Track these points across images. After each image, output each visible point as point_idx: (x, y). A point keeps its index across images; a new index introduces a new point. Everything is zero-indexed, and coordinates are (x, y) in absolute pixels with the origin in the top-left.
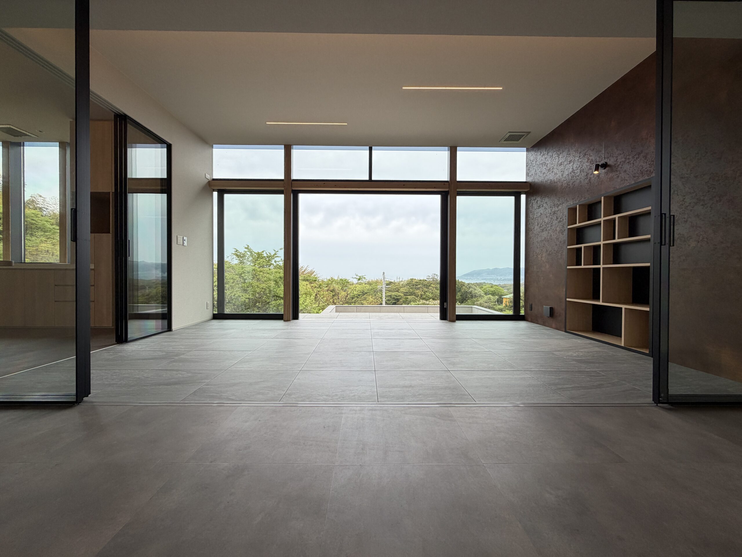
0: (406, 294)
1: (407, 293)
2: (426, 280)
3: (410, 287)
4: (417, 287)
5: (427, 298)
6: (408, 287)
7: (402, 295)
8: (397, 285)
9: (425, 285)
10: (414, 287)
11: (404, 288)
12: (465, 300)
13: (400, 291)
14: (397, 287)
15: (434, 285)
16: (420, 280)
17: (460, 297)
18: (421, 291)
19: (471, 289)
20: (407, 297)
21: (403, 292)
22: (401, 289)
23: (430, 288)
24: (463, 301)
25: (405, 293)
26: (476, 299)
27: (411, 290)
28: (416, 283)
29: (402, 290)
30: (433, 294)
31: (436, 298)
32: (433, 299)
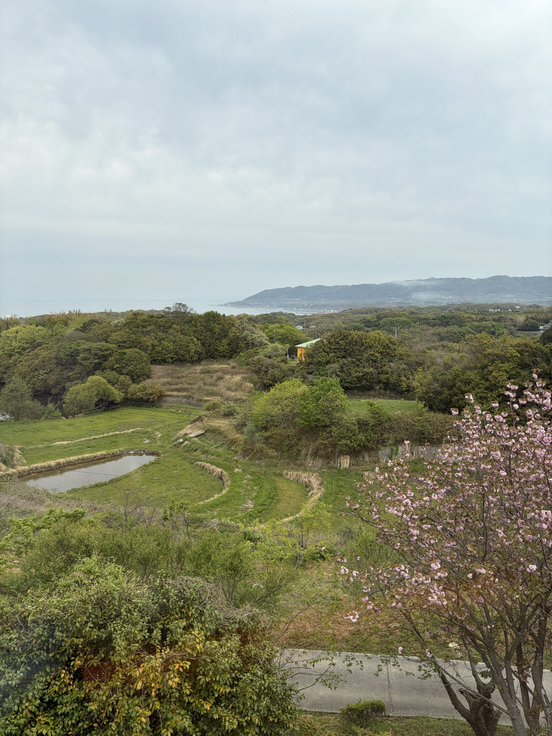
0: (121, 345)
1: (125, 342)
3: (131, 329)
4: (145, 329)
5: (164, 351)
6: (127, 330)
7: (113, 346)
8: (106, 327)
9: (160, 326)
10: (139, 330)
11: (120, 333)
12: (236, 352)
13: (110, 340)
14: (103, 330)
15: (179, 327)
17: (227, 347)
18: (153, 338)
19: (246, 332)
20: (123, 351)
21: (116, 340)
22: (114, 334)
23: (170, 331)
24: (233, 354)
25: (121, 342)
26: (255, 349)
27: (132, 336)
28: (144, 322)
29: (114, 336)
30: (176, 344)
31: (182, 352)
32: (176, 353)
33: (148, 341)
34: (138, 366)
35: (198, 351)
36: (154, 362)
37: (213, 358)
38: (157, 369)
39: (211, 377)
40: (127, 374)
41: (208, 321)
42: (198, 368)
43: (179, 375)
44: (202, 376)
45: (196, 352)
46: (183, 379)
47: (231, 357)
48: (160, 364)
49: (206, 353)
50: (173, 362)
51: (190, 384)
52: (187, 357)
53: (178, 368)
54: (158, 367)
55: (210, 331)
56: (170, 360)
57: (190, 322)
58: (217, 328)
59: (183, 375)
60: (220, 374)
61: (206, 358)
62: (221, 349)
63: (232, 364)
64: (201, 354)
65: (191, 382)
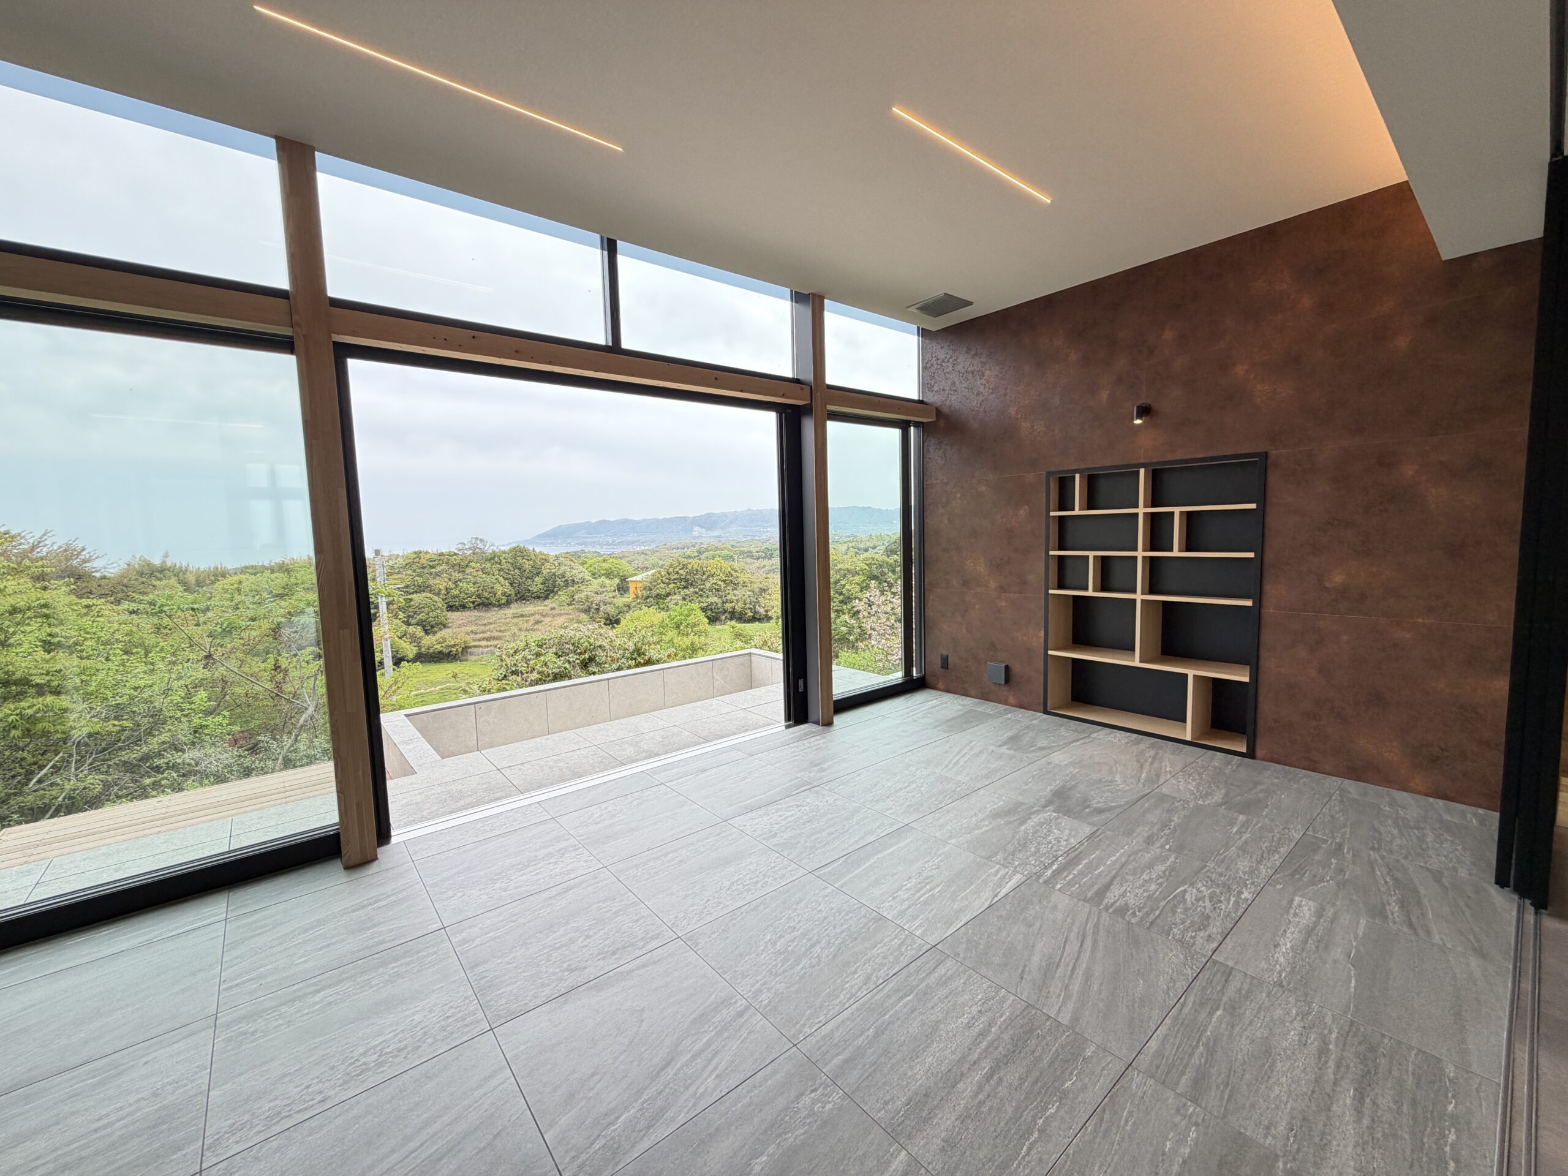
2: (455, 554)
3: (414, 571)
4: (434, 570)
5: (462, 595)
6: (410, 572)
9: (455, 565)
10: (426, 571)
11: (400, 576)
12: (553, 591)
15: (478, 565)
16: (441, 554)
17: (542, 586)
18: (446, 580)
19: (563, 568)
20: (409, 597)
23: (468, 571)
24: (548, 594)
26: (576, 586)
27: (417, 578)
28: (431, 561)
30: (478, 585)
31: (486, 594)
32: (479, 596)
33: (441, 583)
34: (431, 614)
35: (505, 593)
36: (451, 608)
37: (524, 599)
38: (454, 616)
39: (527, 621)
40: (417, 624)
41: (515, 556)
42: (509, 612)
43: (485, 622)
44: (516, 620)
45: (504, 594)
46: (492, 626)
47: (546, 598)
48: (457, 610)
49: (516, 595)
50: (475, 607)
51: (500, 631)
52: (493, 600)
53: (482, 614)
54: (456, 613)
55: (519, 569)
56: (471, 605)
57: (493, 558)
58: (527, 566)
59: (491, 621)
60: (537, 617)
61: (516, 601)
62: (534, 589)
63: (551, 606)
64: (510, 595)
65: (502, 629)
